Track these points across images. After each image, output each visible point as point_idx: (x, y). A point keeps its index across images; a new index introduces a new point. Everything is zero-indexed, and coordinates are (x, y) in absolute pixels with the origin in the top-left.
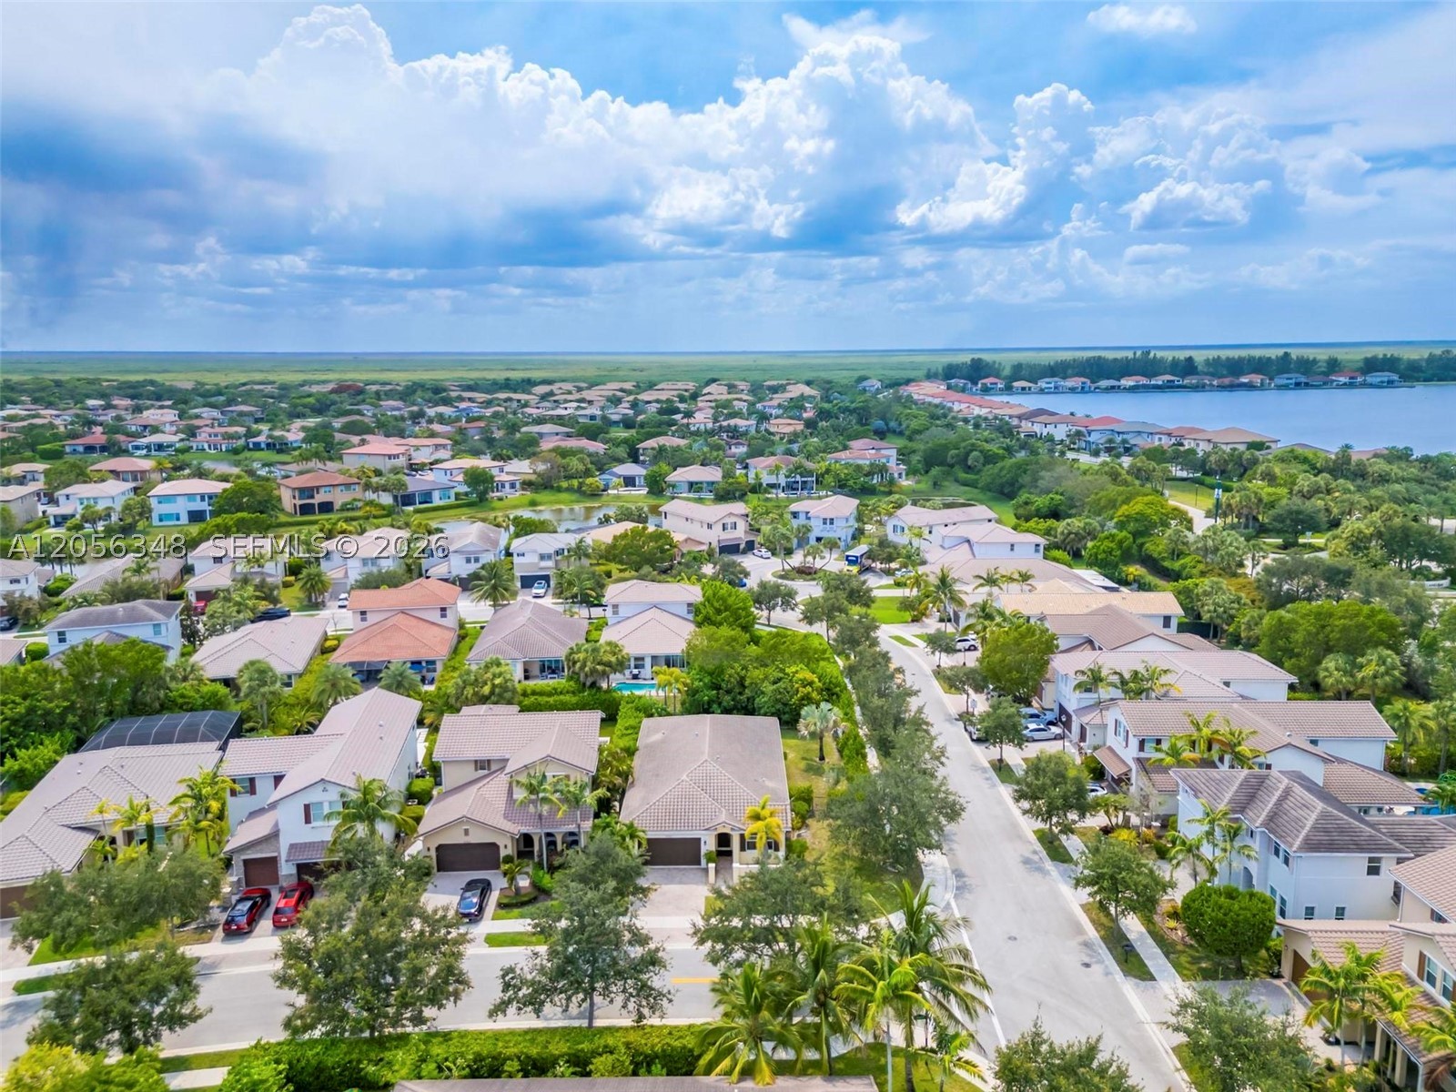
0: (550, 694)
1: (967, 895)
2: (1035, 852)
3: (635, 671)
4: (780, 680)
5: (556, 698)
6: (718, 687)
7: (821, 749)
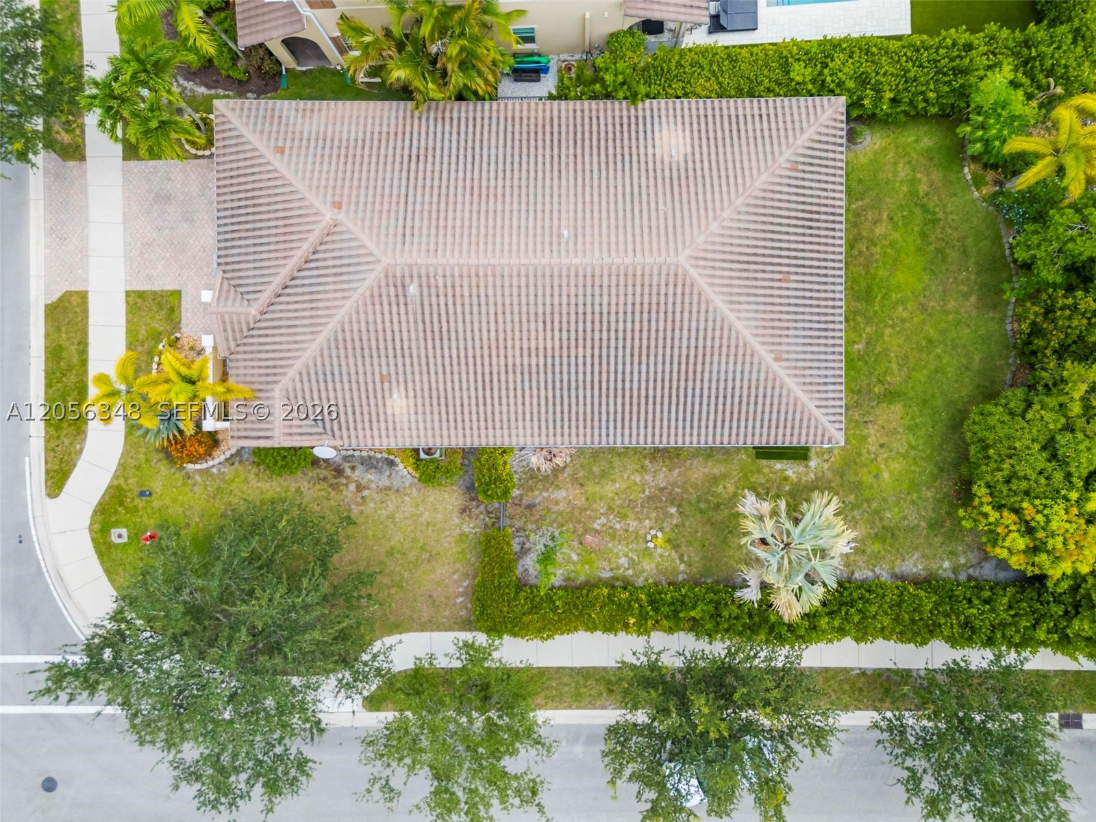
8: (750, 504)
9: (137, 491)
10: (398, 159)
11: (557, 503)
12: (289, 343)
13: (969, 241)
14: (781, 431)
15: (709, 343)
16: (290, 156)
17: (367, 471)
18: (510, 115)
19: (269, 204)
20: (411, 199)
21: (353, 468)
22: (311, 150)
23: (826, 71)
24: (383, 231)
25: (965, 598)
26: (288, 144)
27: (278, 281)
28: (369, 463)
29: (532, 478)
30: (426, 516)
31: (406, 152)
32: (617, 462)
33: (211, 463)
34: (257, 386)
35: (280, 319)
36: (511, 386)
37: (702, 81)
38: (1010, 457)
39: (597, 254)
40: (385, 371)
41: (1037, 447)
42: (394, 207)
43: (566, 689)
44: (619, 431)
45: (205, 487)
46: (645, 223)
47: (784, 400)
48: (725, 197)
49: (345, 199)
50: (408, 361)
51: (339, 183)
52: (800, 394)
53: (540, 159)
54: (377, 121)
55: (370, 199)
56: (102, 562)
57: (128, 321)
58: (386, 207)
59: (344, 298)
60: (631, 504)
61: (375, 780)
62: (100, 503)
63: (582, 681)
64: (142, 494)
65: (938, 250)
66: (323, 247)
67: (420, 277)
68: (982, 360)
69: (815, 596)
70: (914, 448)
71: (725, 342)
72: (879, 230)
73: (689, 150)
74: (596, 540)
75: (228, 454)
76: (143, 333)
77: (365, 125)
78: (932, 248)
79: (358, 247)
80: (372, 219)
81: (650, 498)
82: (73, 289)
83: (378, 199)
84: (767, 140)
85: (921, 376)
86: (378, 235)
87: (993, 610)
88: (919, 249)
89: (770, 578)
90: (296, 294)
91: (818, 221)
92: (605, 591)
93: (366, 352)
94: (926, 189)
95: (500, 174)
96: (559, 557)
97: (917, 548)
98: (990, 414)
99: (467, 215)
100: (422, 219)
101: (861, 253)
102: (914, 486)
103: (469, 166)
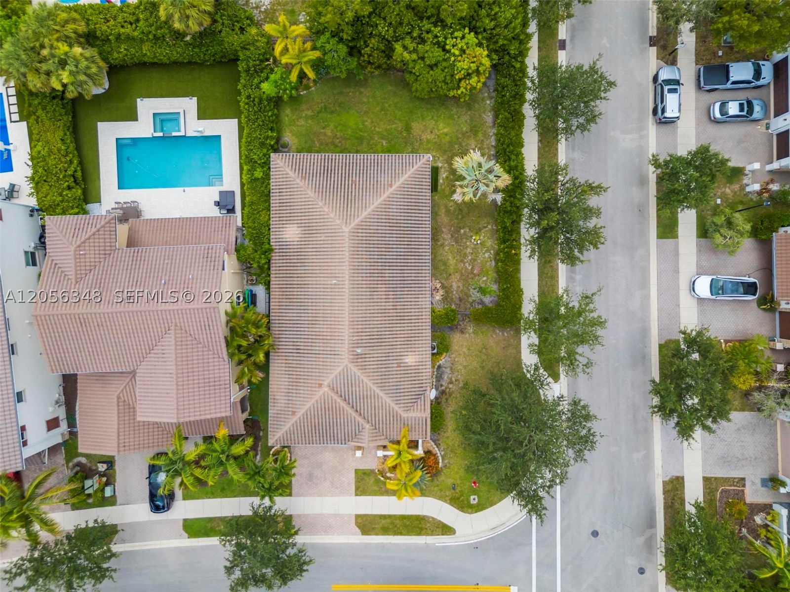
8: (457, 197)
9: (453, 491)
10: (298, 358)
11: (459, 287)
12: (382, 409)
13: (335, 92)
14: (424, 184)
15: (383, 217)
16: (296, 408)
17: (443, 379)
18: (278, 307)
19: (318, 419)
20: (317, 352)
21: (442, 386)
22: (294, 399)
23: (259, 162)
24: (332, 364)
25: (502, 98)
26: (290, 409)
27: (354, 414)
28: (439, 378)
29: (446, 299)
30: (465, 350)
31: (295, 355)
32: (439, 258)
33: (439, 455)
34: (402, 425)
35: (371, 414)
36: (403, 307)
37: (261, 218)
38: (436, 83)
39: (344, 268)
40: (396, 365)
41: (431, 72)
42: (321, 360)
43: (549, 283)
44: (423, 257)
45: (450, 457)
46: (330, 246)
47: (410, 183)
48: (318, 210)
49: (317, 382)
50: (391, 354)
51: (309, 385)
52: (407, 176)
53: (299, 293)
54: (280, 369)
55: (317, 370)
56: (487, 508)
57: (370, 495)
58: (321, 363)
59: (363, 382)
60: (459, 251)
61: (584, 372)
62: (458, 509)
63: (545, 275)
64: (454, 488)
65: (339, 106)
66: (339, 392)
67: (353, 347)
68: (391, 85)
69: (498, 169)
70: (433, 117)
71: (383, 210)
72: (329, 133)
73: (296, 225)
74: (477, 268)
75: (435, 446)
76: (375, 488)
77: (282, 374)
78: (338, 109)
79: (340, 375)
80: (327, 369)
81: (456, 242)
82: (354, 521)
83: (317, 367)
84: (292, 190)
85: (398, 113)
86: (334, 366)
87: (507, 86)
88: (339, 115)
89: (491, 189)
90: (360, 406)
91: (328, 167)
92: (500, 264)
93: (387, 373)
94: (310, 111)
95: (306, 311)
96: (483, 285)
97: (480, 116)
98: (417, 88)
99: (325, 326)
100: (327, 347)
101: (340, 142)
102: (451, 117)
103: (302, 326)
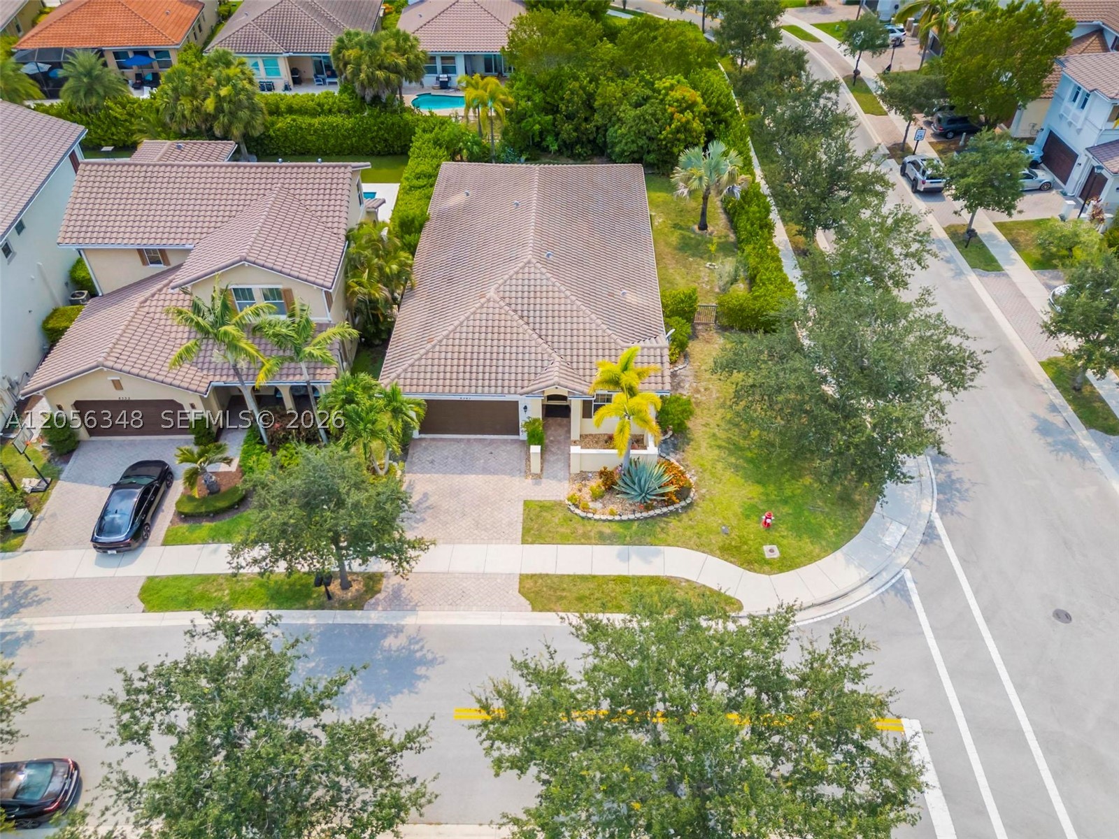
0: (314, 114)
1: (960, 506)
2: (1054, 408)
3: (444, 77)
4: (646, 99)
5: (322, 119)
6: (552, 109)
7: (704, 214)
9: (725, 536)
26: (425, 339)
31: (444, 286)
40: (606, 292)
49: (477, 295)
50: (598, 280)
51: (464, 302)
56: (803, 565)
57: (551, 543)
62: (741, 565)
64: (725, 532)
76: (565, 530)
82: (517, 586)
